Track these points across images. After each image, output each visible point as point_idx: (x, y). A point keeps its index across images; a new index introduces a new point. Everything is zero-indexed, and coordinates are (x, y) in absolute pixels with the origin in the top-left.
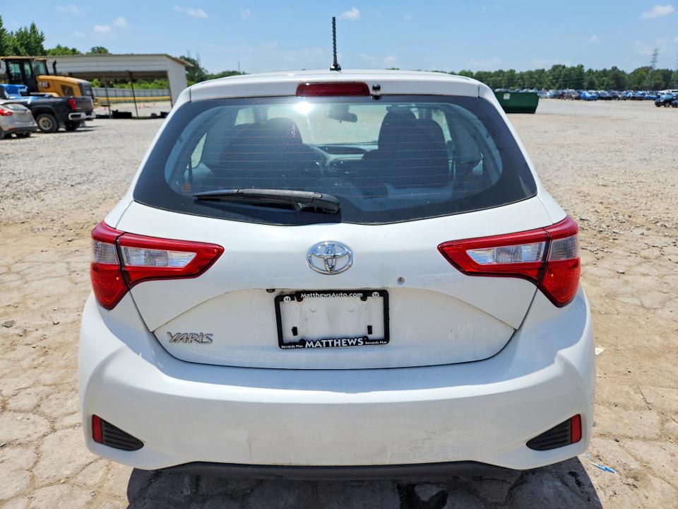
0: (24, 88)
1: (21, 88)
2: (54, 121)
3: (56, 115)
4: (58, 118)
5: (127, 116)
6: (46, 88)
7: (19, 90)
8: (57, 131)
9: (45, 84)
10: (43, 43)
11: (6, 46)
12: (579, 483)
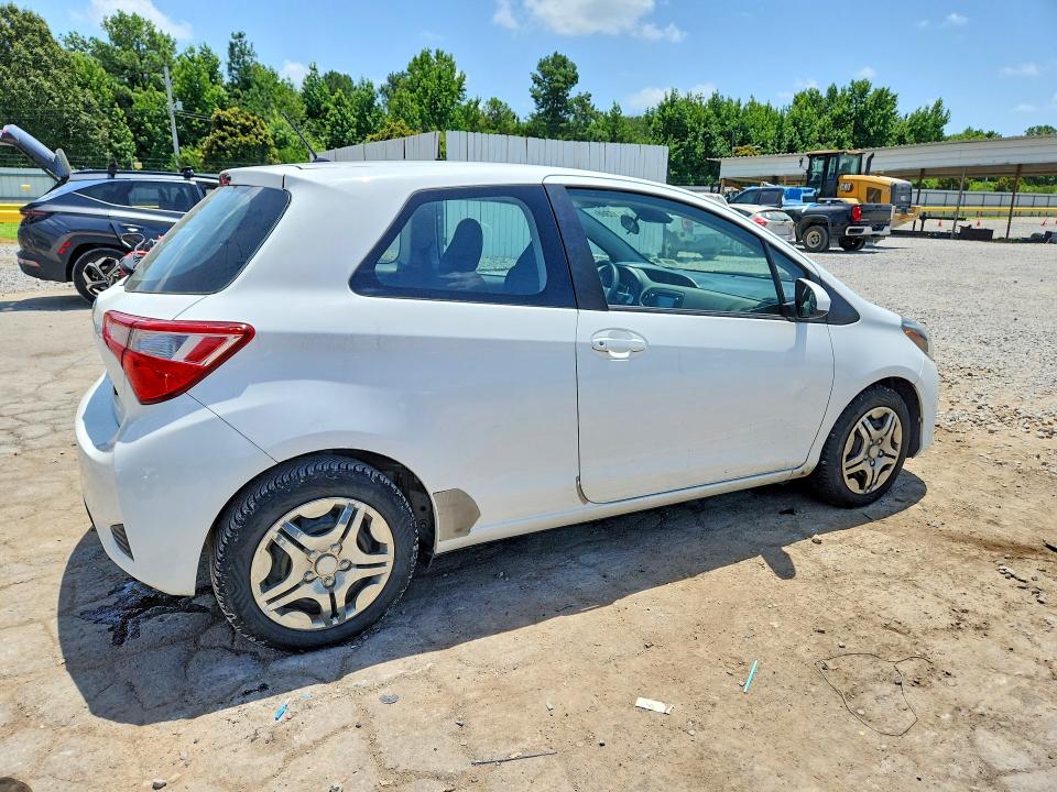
0: (810, 191)
1: (805, 192)
2: (826, 235)
3: (830, 228)
4: (831, 233)
5: (985, 235)
6: (847, 191)
7: (803, 195)
8: (826, 250)
9: (847, 187)
10: (945, 127)
11: (890, 135)
12: (247, 693)
